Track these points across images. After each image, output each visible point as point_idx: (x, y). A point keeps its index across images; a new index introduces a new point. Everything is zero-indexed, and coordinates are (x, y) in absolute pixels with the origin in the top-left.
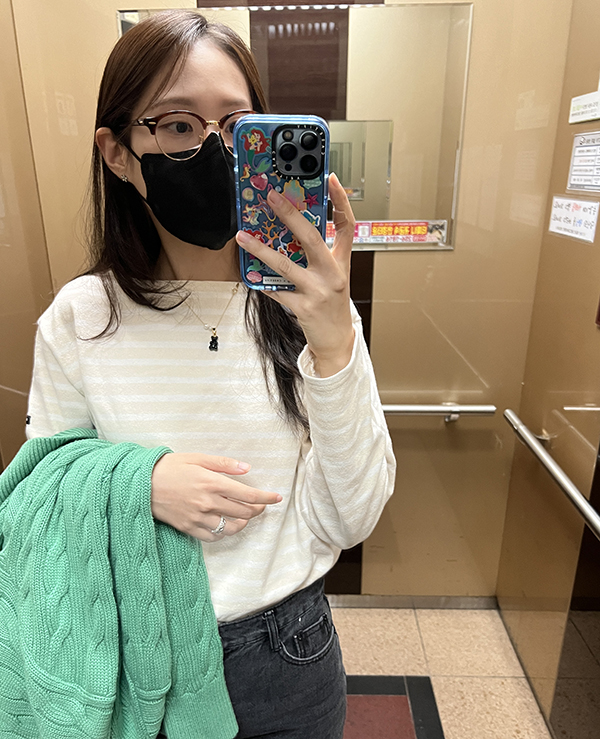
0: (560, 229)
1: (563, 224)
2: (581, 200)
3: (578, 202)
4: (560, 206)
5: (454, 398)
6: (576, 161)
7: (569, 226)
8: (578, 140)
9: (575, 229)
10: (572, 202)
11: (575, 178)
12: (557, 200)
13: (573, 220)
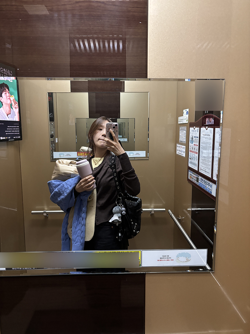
0: (178, 153)
1: (179, 152)
2: (182, 145)
3: (182, 146)
4: (178, 147)
5: (152, 207)
6: (180, 134)
7: (180, 152)
8: (180, 128)
9: (181, 153)
10: (180, 146)
11: (181, 139)
12: (177, 145)
13: (181, 150)
